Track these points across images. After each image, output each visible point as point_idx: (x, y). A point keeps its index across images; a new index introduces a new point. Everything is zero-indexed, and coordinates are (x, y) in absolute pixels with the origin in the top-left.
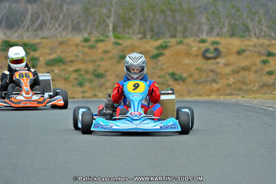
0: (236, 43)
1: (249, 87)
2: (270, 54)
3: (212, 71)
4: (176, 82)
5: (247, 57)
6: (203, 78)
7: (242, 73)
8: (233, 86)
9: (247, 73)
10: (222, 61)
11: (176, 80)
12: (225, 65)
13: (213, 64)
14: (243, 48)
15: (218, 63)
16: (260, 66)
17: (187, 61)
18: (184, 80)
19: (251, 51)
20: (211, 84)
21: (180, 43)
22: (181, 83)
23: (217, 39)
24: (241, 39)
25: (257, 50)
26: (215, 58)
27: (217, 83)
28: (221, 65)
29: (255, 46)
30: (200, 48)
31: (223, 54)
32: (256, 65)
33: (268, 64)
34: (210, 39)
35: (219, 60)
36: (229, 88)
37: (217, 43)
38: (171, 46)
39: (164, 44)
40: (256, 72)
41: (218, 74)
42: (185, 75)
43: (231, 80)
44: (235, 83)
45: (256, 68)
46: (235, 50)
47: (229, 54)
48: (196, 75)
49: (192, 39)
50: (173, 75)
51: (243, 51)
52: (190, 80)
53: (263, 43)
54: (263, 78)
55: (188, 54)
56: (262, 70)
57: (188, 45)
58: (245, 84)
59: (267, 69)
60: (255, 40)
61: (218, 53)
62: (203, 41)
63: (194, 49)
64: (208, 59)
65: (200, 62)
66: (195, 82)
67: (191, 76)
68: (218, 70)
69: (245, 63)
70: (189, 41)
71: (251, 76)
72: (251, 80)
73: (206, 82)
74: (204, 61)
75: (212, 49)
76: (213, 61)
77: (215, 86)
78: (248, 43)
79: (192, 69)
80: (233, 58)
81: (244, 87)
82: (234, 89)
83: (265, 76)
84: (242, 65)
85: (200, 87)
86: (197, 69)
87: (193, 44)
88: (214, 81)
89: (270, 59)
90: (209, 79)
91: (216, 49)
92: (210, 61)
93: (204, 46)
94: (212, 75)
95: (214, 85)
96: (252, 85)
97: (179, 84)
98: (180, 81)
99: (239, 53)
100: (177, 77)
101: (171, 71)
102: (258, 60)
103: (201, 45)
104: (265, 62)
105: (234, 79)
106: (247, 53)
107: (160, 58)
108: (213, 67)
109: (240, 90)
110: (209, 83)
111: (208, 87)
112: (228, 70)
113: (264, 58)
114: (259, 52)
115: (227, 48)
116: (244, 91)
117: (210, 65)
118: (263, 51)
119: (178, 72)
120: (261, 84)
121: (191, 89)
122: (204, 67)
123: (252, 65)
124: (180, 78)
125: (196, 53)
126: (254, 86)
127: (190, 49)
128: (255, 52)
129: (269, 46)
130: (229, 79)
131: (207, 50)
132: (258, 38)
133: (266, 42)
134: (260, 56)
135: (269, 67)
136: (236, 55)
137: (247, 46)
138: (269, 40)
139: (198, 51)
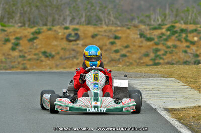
0: (91, 30)
2: (116, 38)
3: (74, 50)
4: (47, 59)
5: (99, 40)
6: (67, 56)
10: (80, 43)
11: (47, 57)
12: (83, 46)
13: (74, 45)
14: (96, 33)
15: (78, 44)
16: (109, 46)
17: (55, 43)
18: (53, 57)
19: (102, 36)
20: (73, 59)
21: (50, 30)
22: (51, 59)
23: (77, 27)
24: (95, 27)
25: (106, 34)
26: (75, 41)
27: (78, 59)
28: (80, 46)
29: (105, 31)
30: (64, 33)
31: (82, 38)
32: (106, 46)
33: (114, 45)
34: (72, 27)
35: (78, 42)
37: (77, 30)
38: (43, 32)
39: (38, 31)
40: (106, 51)
41: (78, 53)
42: (53, 53)
45: (106, 48)
46: (90, 34)
47: (86, 38)
48: (62, 53)
49: (59, 27)
50: (44, 53)
51: (97, 35)
52: (57, 57)
53: (111, 30)
54: (111, 55)
55: (56, 38)
56: (110, 50)
57: (55, 31)
59: (114, 49)
60: (105, 28)
61: (78, 37)
62: (67, 29)
63: (60, 34)
64: (71, 41)
65: (65, 44)
66: (61, 58)
67: (58, 54)
68: (78, 50)
69: (98, 45)
70: (57, 28)
73: (69, 58)
74: (67, 43)
75: (73, 34)
76: (74, 43)
77: (76, 61)
78: (100, 30)
79: (59, 49)
80: (89, 41)
83: (112, 53)
85: (65, 62)
86: (62, 49)
87: (59, 31)
88: (75, 57)
89: (116, 41)
90: (71, 56)
91: (76, 34)
92: (72, 43)
93: (67, 32)
94: (74, 53)
97: (49, 60)
99: (93, 37)
100: (48, 55)
101: (43, 50)
102: (107, 42)
103: (65, 31)
104: (112, 44)
106: (99, 37)
107: (35, 41)
108: (74, 47)
110: (71, 59)
111: (71, 62)
113: (111, 40)
114: (108, 37)
115: (84, 34)
117: (72, 46)
118: (111, 36)
119: (48, 51)
120: (110, 59)
121: (58, 64)
122: (68, 47)
123: (103, 46)
124: (50, 56)
125: (62, 37)
126: (105, 61)
127: (58, 34)
128: (105, 36)
129: (115, 31)
131: (70, 35)
132: (107, 26)
133: (113, 29)
134: (109, 39)
135: (116, 47)
136: (91, 39)
137: (99, 31)
138: (116, 27)
139: (63, 35)
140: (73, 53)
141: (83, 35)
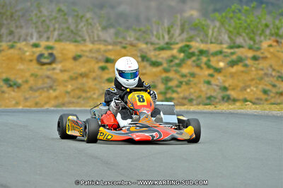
0: (70, 48)
1: (89, 94)
2: (107, 61)
3: (48, 77)
4: (10, 89)
5: (84, 63)
6: (40, 84)
7: (80, 80)
8: (72, 94)
9: (85, 80)
10: (58, 66)
11: (11, 86)
12: (62, 71)
13: (49, 70)
14: (79, 54)
15: (54, 69)
16: (98, 72)
17: (21, 66)
18: (19, 86)
19: (87, 57)
20: (48, 90)
21: (12, 47)
22: (16, 90)
23: (50, 43)
24: (76, 44)
25: (94, 55)
26: (50, 64)
27: (55, 90)
28: (58, 71)
29: (91, 51)
30: (34, 53)
31: (59, 59)
32: (94, 72)
33: (106, 71)
34: (44, 43)
35: (54, 66)
36: (67, 95)
37: (51, 48)
38: (3, 50)
40: (94, 79)
41: (54, 81)
42: (20, 81)
43: (69, 88)
44: (73, 90)
45: (94, 75)
46: (71, 55)
47: (65, 60)
48: (32, 81)
49: (24, 43)
50: (7, 81)
51: (80, 56)
52: (25, 87)
53: (99, 49)
54: (103, 85)
55: (21, 59)
56: (101, 77)
57: (20, 49)
58: (84, 91)
59: (106, 76)
60: (90, 46)
61: (53, 59)
62: (36, 46)
63: (28, 54)
64: (43, 64)
65: (35, 67)
66: (31, 88)
67: (26, 82)
68: (55, 76)
69: (83, 70)
70: (21, 45)
71: (90, 83)
72: (90, 88)
73: (42, 88)
74: (38, 66)
75: (46, 55)
76: (48, 67)
77: (53, 93)
78: (84, 48)
79: (27, 75)
80: (69, 64)
81: (84, 95)
82: (73, 97)
83: (104, 83)
84: (80, 72)
85: (37, 94)
86: (32, 75)
87: (26, 49)
88: (51, 87)
89: (109, 65)
90: (45, 85)
91: (51, 55)
92: (45, 67)
93: (38, 51)
95: (51, 91)
96: (92, 93)
97: (14, 91)
98: (15, 87)
99: (75, 58)
100: (12, 83)
101: (4, 76)
102: (97, 66)
103: (34, 49)
104: (103, 69)
105: (72, 85)
106: (82, 60)
108: (49, 73)
109: (79, 98)
110: (45, 89)
111: (45, 94)
112: (65, 76)
113: (102, 64)
114: (97, 58)
115: (62, 54)
116: (84, 99)
117: (45, 70)
118: (100, 57)
119: (12, 78)
120: (102, 91)
121: (27, 96)
122: (40, 73)
123: (90, 71)
124: (15, 84)
125: (30, 58)
126: (94, 94)
127: (24, 52)
128: (92, 58)
129: (105, 51)
130: (66, 86)
131: (41, 55)
132: (93, 43)
133: (102, 47)
134: (97, 62)
135: (108, 73)
136: (72, 61)
137: (82, 51)
138: (106, 45)
139: (32, 56)
140: (48, 81)
141: (60, 55)
